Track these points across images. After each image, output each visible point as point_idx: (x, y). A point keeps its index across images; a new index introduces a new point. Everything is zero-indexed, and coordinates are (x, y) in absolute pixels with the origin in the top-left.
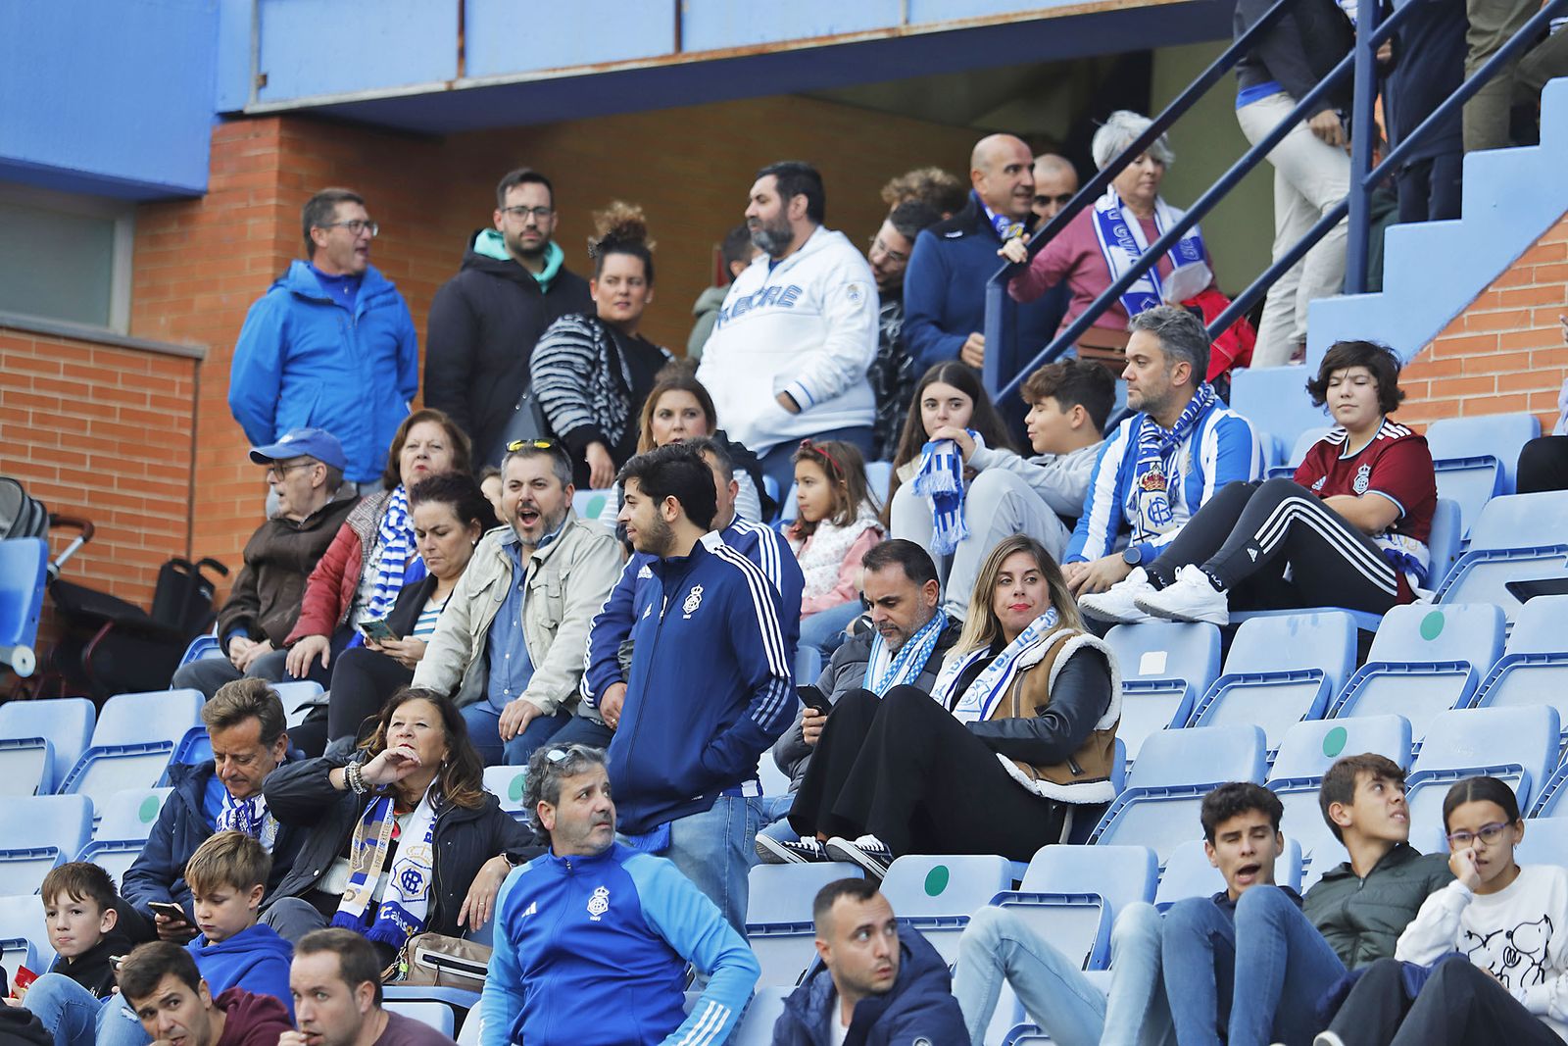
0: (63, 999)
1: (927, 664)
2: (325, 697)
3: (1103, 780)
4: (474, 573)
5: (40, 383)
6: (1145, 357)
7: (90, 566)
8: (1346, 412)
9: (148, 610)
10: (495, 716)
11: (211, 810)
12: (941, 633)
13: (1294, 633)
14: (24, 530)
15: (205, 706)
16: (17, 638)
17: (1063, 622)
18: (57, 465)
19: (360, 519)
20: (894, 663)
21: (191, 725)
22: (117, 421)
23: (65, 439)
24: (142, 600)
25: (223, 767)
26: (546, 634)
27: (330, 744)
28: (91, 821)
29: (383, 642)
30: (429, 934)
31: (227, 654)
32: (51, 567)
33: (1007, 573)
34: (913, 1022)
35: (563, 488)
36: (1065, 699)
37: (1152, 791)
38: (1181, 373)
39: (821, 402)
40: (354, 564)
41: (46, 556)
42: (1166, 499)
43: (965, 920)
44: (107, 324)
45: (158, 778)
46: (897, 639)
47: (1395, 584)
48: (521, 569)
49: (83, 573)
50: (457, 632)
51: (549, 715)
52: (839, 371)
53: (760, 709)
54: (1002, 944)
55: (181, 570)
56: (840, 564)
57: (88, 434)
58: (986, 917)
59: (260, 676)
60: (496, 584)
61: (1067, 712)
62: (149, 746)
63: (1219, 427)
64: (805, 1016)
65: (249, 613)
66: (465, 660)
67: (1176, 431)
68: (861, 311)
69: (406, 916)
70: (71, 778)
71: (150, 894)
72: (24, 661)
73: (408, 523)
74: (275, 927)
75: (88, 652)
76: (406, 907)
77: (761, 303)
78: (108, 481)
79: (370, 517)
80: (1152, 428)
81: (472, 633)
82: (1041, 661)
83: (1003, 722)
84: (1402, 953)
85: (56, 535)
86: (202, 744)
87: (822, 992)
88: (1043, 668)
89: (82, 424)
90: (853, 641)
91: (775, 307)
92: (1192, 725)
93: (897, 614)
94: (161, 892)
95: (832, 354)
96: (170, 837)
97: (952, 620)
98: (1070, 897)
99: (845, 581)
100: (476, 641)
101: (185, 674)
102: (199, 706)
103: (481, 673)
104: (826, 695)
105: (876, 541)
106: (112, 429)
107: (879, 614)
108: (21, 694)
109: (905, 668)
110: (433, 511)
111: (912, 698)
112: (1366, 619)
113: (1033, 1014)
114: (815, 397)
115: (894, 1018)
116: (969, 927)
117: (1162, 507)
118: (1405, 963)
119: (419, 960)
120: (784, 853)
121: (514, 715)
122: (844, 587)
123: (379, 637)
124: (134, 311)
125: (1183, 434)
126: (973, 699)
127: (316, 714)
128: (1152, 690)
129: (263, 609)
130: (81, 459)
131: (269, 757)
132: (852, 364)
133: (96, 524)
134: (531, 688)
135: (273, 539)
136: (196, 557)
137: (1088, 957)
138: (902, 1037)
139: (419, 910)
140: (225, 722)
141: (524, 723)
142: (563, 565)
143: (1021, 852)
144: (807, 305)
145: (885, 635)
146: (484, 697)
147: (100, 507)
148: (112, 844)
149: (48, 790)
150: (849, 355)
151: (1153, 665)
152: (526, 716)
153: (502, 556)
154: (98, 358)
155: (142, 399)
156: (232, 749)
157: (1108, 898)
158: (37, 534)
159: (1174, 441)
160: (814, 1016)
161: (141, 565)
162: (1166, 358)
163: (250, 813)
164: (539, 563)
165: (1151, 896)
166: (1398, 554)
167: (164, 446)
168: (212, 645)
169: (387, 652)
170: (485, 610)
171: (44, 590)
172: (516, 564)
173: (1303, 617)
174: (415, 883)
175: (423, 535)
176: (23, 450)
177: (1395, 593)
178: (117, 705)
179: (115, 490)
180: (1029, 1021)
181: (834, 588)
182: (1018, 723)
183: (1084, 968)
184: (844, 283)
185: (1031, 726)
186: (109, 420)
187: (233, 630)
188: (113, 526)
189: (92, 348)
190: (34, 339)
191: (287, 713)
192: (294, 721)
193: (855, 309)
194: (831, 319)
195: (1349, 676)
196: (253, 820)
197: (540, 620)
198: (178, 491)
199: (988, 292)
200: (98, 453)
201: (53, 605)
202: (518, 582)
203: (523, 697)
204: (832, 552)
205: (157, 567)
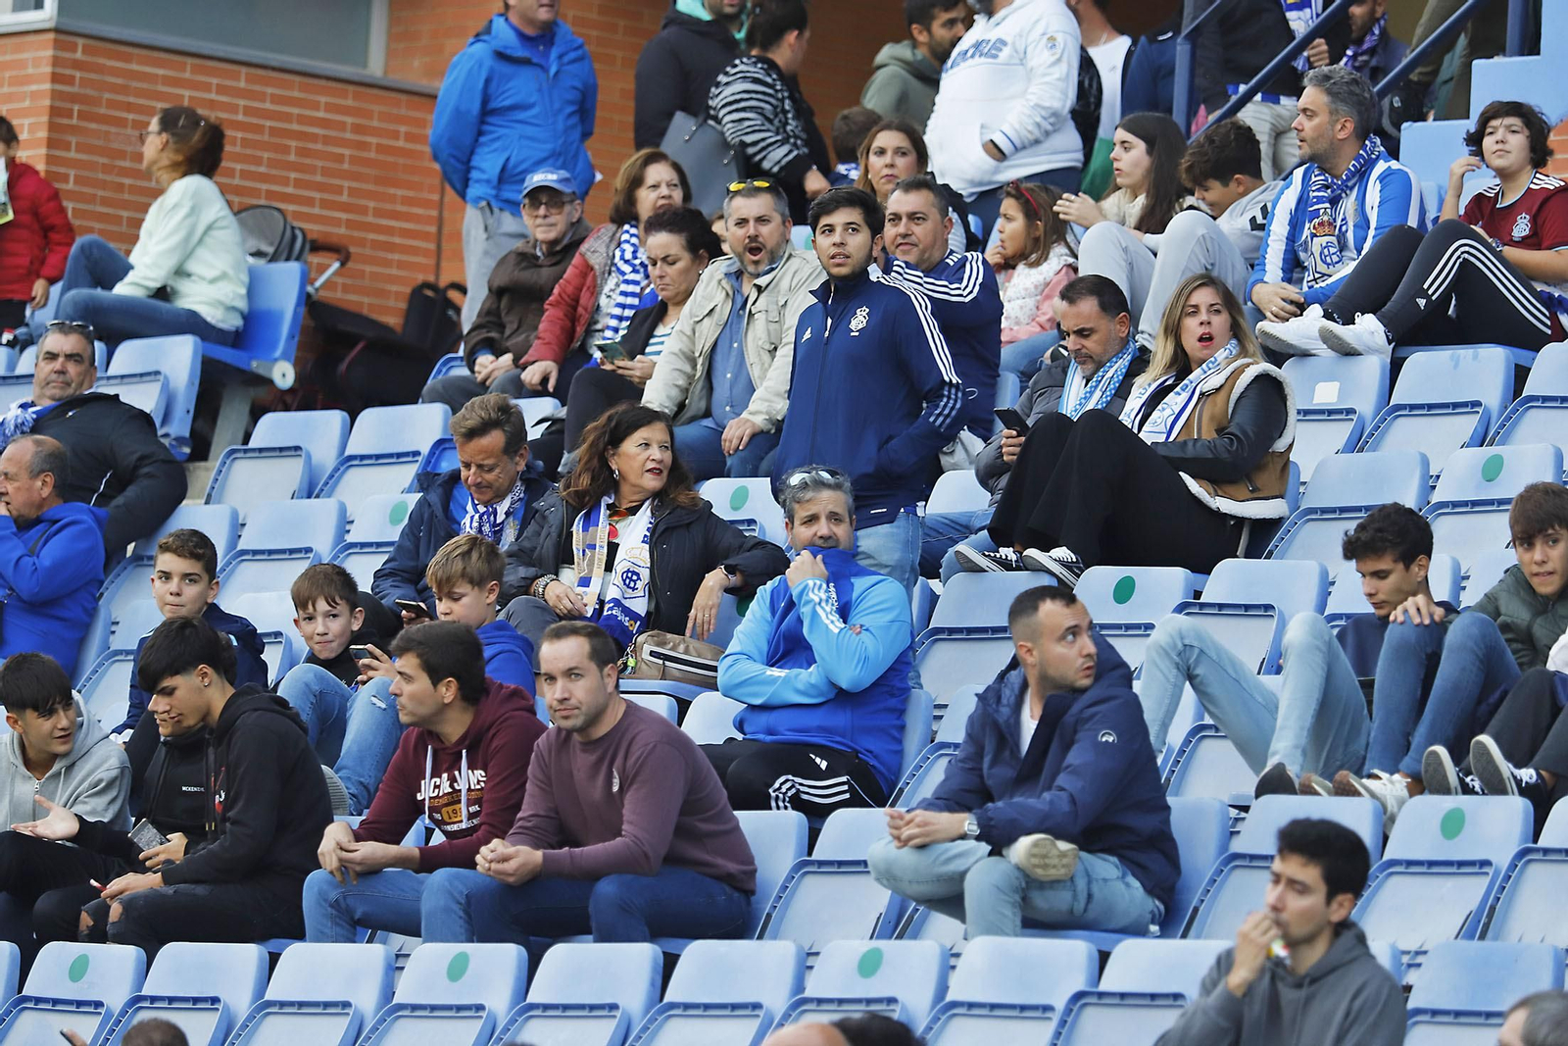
0: (316, 688)
1: (1118, 390)
2: (563, 413)
3: (1276, 497)
4: (699, 299)
5: (301, 120)
6: (1312, 111)
7: (346, 288)
8: (1500, 157)
9: (399, 329)
10: (718, 432)
11: (456, 514)
12: (1131, 363)
13: (1456, 366)
14: (284, 256)
15: (452, 419)
16: (278, 353)
17: (1243, 352)
18: (317, 195)
19: (594, 250)
20: (1088, 389)
21: (438, 437)
22: (372, 155)
23: (325, 172)
24: (394, 321)
25: (469, 475)
26: (766, 357)
27: (566, 455)
28: (344, 523)
29: (616, 362)
30: (655, 632)
31: (472, 371)
32: (310, 289)
33: (1193, 306)
34: (1097, 718)
35: (784, 223)
36: (1244, 421)
37: (1324, 511)
38: (1345, 129)
39: (1024, 148)
40: (588, 294)
41: (306, 279)
42: (1336, 243)
43: (1150, 627)
44: (365, 65)
45: (407, 485)
46: (1090, 367)
47: (1549, 323)
48: (742, 295)
49: (339, 295)
50: (684, 353)
51: (768, 432)
52: (1038, 119)
53: (937, 412)
54: (1184, 650)
55: (429, 293)
56: (1038, 298)
57: (346, 166)
58: (1169, 625)
59: (503, 392)
60: (718, 309)
61: (1244, 433)
62: (399, 455)
63: (1382, 178)
64: (997, 711)
65: (493, 334)
66: (691, 378)
67: (1344, 182)
68: (1059, 60)
69: (627, 611)
70: (326, 483)
71: (398, 592)
72: (284, 375)
73: (642, 256)
74: (513, 623)
75: (343, 367)
76: (627, 603)
77: (972, 56)
78: (364, 211)
79: (603, 249)
80: (1322, 178)
81: (697, 354)
82: (1221, 386)
83: (1185, 443)
84: (1555, 663)
85: (315, 259)
86: (448, 454)
87: (1013, 690)
88: (1223, 393)
89: (340, 158)
90: (1049, 369)
91: (983, 59)
92: (1361, 450)
93: (1090, 344)
94: (409, 590)
95: (1032, 104)
96: (418, 539)
97: (1144, 350)
98: (1247, 607)
99: (1044, 314)
100: (700, 361)
101: (433, 389)
102: (446, 420)
103: (704, 392)
104: (1024, 417)
105: (1073, 276)
106: (368, 162)
107: (1075, 344)
108: (280, 406)
109: (1098, 394)
110: (663, 241)
111: (1103, 421)
112: (1522, 356)
113: (1212, 715)
114: (1018, 143)
115: (1081, 711)
116: (1154, 633)
117: (1332, 250)
118: (1557, 673)
119: (646, 656)
120: (983, 562)
121: (735, 432)
122: (1043, 319)
123: (613, 358)
124: (390, 54)
125: (1350, 184)
126: (1159, 421)
127: (553, 428)
128: (1325, 417)
129: (508, 332)
130: (339, 190)
131: (510, 467)
132: (1050, 111)
133: (352, 249)
134: (752, 407)
135: (516, 272)
136: (443, 282)
137: (1262, 663)
138: (1089, 730)
139: (640, 606)
140: (472, 434)
141: (745, 439)
142: (782, 292)
143: (1202, 566)
144: (1011, 57)
145: (1079, 363)
146: (708, 414)
147: (356, 234)
148: (363, 545)
149: (305, 495)
150: (1047, 104)
151: (1326, 394)
152: (747, 432)
153: (724, 282)
154: (356, 97)
155: (395, 135)
156: (478, 459)
157: (1282, 609)
158: (297, 259)
159: (1342, 190)
160: (1005, 711)
161: (394, 288)
162: (1331, 113)
163: (492, 518)
164: (760, 289)
165: (1321, 606)
166: (1550, 296)
167: (416, 179)
168: (458, 363)
169: (620, 371)
170: (708, 333)
171: (303, 310)
172: (737, 291)
173: (1465, 353)
174: (635, 581)
175: (654, 264)
176: (285, 182)
177: (1549, 332)
178: (369, 417)
179: (370, 219)
180: (1208, 720)
181: (1033, 320)
182: (1199, 444)
183: (1259, 673)
184: (1044, 34)
185: (1211, 446)
186: (365, 154)
187: (479, 350)
188: (368, 251)
189: (351, 88)
190: (297, 79)
191: (528, 428)
192: (534, 433)
193: (1053, 59)
194: (1032, 69)
195: (1506, 408)
196: (495, 525)
197: (760, 343)
198: (427, 220)
199: (1179, 48)
200: (354, 185)
201: (312, 324)
202: (739, 307)
203: (745, 415)
204: (1032, 287)
205: (408, 290)
